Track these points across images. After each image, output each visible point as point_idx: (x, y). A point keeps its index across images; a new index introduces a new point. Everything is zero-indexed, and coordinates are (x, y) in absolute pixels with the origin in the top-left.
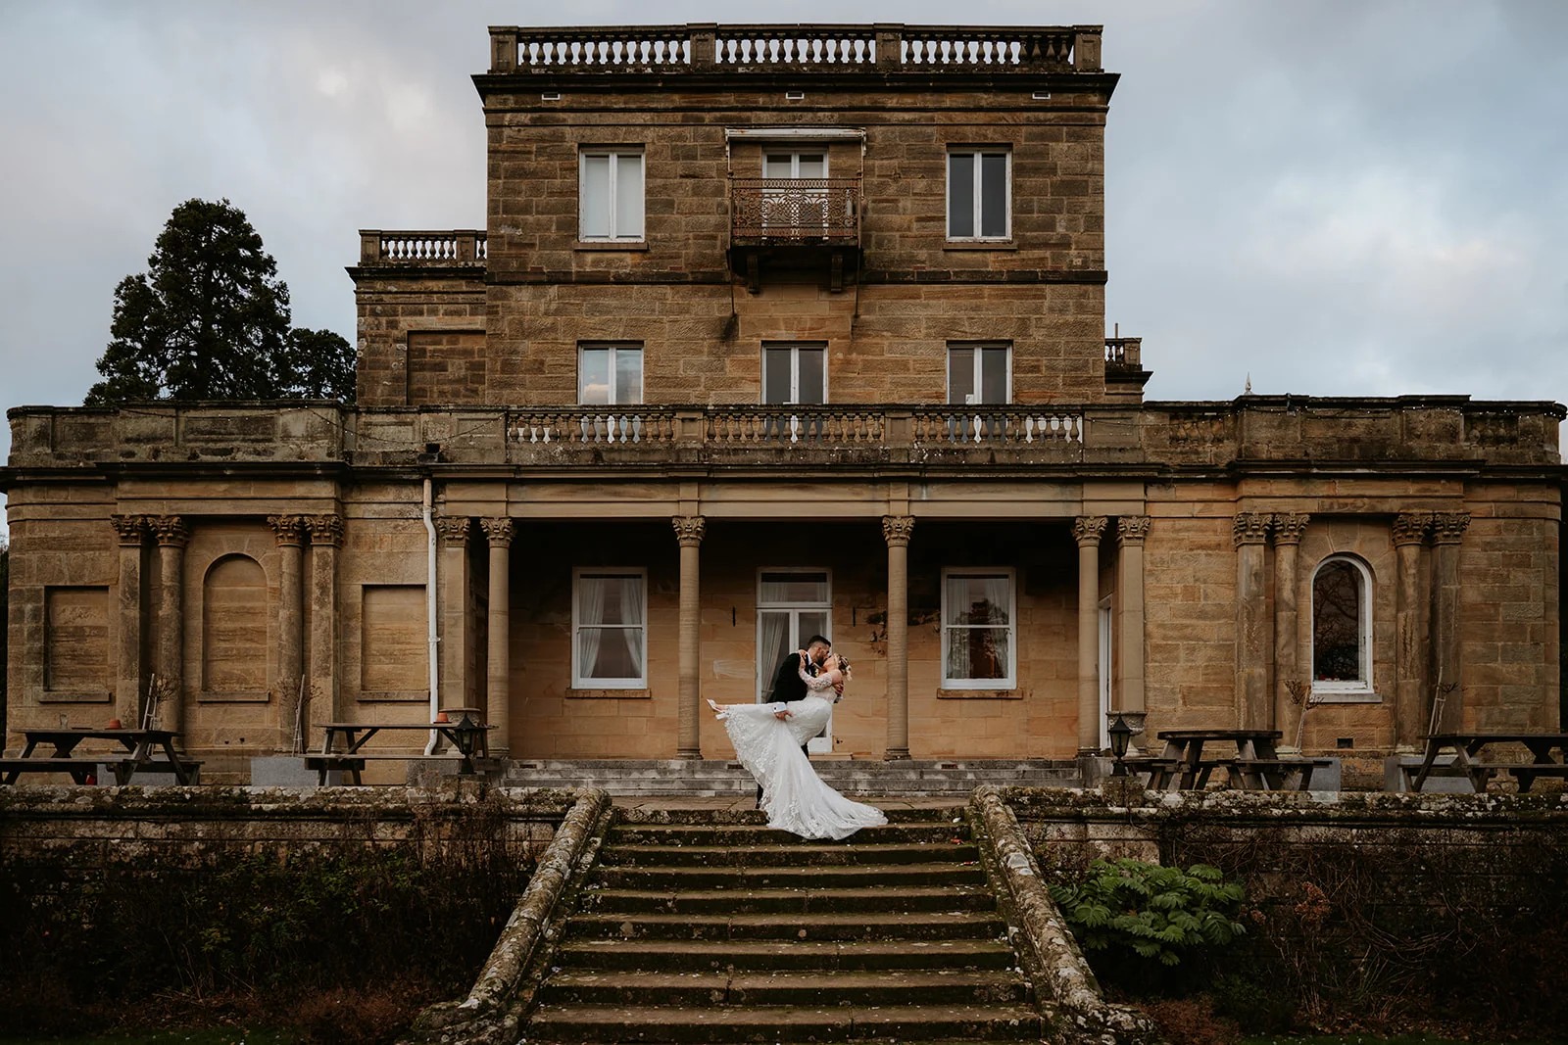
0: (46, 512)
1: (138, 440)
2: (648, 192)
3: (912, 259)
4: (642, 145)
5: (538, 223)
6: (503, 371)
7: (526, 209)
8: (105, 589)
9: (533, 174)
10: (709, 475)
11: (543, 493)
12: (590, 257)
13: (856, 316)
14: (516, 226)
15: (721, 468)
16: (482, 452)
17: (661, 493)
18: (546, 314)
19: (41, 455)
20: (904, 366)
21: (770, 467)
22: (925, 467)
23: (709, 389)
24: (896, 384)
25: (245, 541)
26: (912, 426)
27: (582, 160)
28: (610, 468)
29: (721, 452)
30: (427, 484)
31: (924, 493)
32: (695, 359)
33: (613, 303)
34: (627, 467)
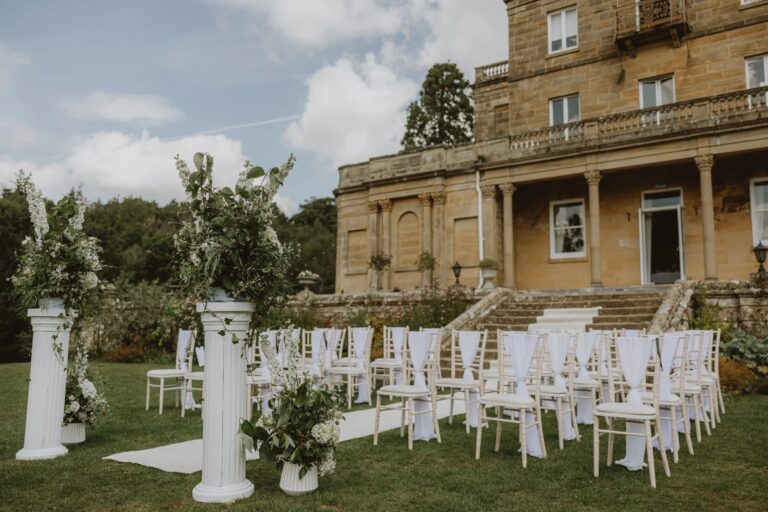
0: (348, 203)
1: (376, 172)
2: (579, 24)
3: (721, 20)
4: (575, 4)
5: (530, 51)
6: (517, 118)
7: (524, 47)
8: (365, 230)
9: (528, 30)
10: (600, 150)
11: (525, 170)
12: (553, 61)
13: (689, 57)
14: (520, 54)
15: (605, 146)
16: (499, 156)
17: (577, 162)
18: (535, 89)
19: (347, 183)
20: (719, 76)
21: (631, 141)
22: (716, 127)
23: (612, 108)
24: (715, 86)
25: (412, 206)
26: (710, 107)
27: (549, 18)
28: (553, 154)
29: (606, 138)
30: (478, 174)
31: (718, 141)
32: (604, 96)
33: (564, 78)
34: (561, 152)
